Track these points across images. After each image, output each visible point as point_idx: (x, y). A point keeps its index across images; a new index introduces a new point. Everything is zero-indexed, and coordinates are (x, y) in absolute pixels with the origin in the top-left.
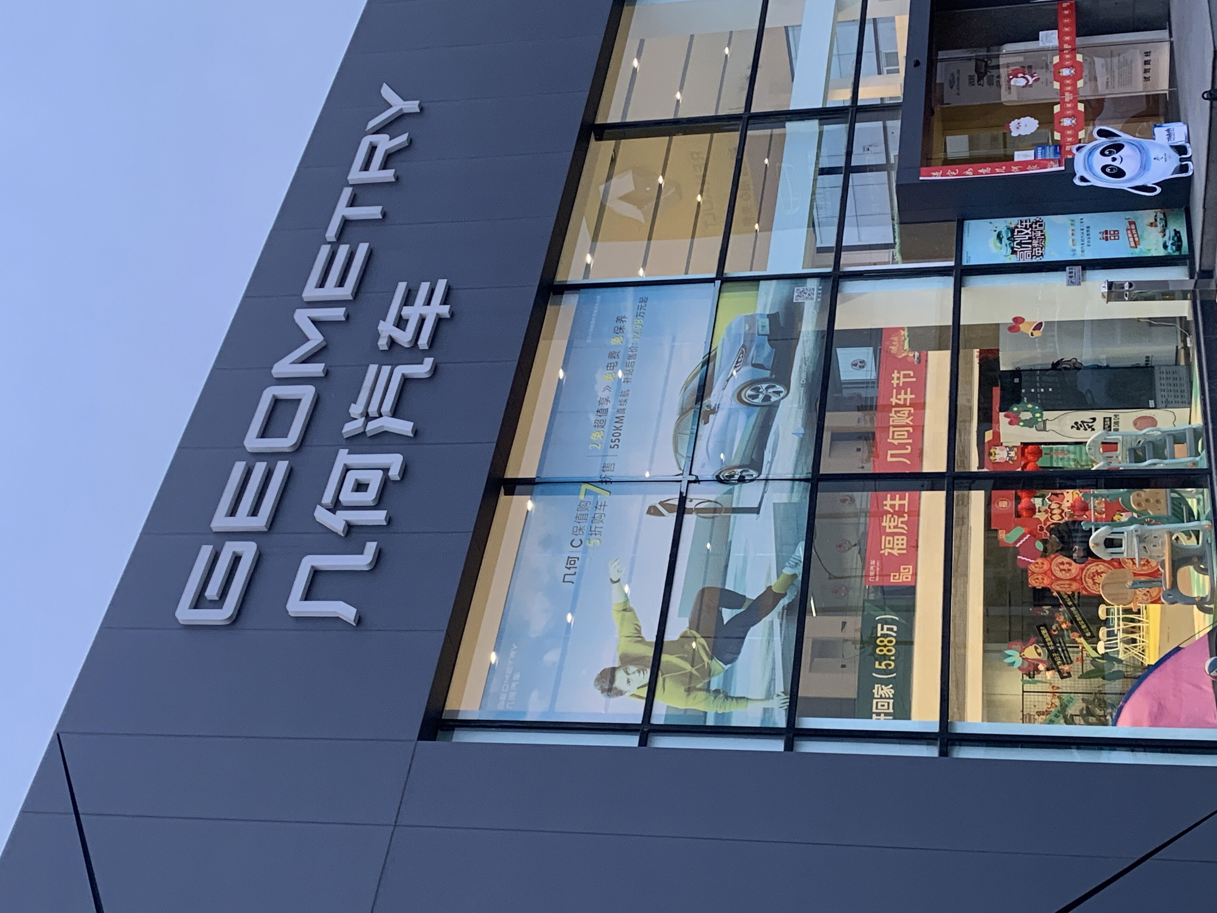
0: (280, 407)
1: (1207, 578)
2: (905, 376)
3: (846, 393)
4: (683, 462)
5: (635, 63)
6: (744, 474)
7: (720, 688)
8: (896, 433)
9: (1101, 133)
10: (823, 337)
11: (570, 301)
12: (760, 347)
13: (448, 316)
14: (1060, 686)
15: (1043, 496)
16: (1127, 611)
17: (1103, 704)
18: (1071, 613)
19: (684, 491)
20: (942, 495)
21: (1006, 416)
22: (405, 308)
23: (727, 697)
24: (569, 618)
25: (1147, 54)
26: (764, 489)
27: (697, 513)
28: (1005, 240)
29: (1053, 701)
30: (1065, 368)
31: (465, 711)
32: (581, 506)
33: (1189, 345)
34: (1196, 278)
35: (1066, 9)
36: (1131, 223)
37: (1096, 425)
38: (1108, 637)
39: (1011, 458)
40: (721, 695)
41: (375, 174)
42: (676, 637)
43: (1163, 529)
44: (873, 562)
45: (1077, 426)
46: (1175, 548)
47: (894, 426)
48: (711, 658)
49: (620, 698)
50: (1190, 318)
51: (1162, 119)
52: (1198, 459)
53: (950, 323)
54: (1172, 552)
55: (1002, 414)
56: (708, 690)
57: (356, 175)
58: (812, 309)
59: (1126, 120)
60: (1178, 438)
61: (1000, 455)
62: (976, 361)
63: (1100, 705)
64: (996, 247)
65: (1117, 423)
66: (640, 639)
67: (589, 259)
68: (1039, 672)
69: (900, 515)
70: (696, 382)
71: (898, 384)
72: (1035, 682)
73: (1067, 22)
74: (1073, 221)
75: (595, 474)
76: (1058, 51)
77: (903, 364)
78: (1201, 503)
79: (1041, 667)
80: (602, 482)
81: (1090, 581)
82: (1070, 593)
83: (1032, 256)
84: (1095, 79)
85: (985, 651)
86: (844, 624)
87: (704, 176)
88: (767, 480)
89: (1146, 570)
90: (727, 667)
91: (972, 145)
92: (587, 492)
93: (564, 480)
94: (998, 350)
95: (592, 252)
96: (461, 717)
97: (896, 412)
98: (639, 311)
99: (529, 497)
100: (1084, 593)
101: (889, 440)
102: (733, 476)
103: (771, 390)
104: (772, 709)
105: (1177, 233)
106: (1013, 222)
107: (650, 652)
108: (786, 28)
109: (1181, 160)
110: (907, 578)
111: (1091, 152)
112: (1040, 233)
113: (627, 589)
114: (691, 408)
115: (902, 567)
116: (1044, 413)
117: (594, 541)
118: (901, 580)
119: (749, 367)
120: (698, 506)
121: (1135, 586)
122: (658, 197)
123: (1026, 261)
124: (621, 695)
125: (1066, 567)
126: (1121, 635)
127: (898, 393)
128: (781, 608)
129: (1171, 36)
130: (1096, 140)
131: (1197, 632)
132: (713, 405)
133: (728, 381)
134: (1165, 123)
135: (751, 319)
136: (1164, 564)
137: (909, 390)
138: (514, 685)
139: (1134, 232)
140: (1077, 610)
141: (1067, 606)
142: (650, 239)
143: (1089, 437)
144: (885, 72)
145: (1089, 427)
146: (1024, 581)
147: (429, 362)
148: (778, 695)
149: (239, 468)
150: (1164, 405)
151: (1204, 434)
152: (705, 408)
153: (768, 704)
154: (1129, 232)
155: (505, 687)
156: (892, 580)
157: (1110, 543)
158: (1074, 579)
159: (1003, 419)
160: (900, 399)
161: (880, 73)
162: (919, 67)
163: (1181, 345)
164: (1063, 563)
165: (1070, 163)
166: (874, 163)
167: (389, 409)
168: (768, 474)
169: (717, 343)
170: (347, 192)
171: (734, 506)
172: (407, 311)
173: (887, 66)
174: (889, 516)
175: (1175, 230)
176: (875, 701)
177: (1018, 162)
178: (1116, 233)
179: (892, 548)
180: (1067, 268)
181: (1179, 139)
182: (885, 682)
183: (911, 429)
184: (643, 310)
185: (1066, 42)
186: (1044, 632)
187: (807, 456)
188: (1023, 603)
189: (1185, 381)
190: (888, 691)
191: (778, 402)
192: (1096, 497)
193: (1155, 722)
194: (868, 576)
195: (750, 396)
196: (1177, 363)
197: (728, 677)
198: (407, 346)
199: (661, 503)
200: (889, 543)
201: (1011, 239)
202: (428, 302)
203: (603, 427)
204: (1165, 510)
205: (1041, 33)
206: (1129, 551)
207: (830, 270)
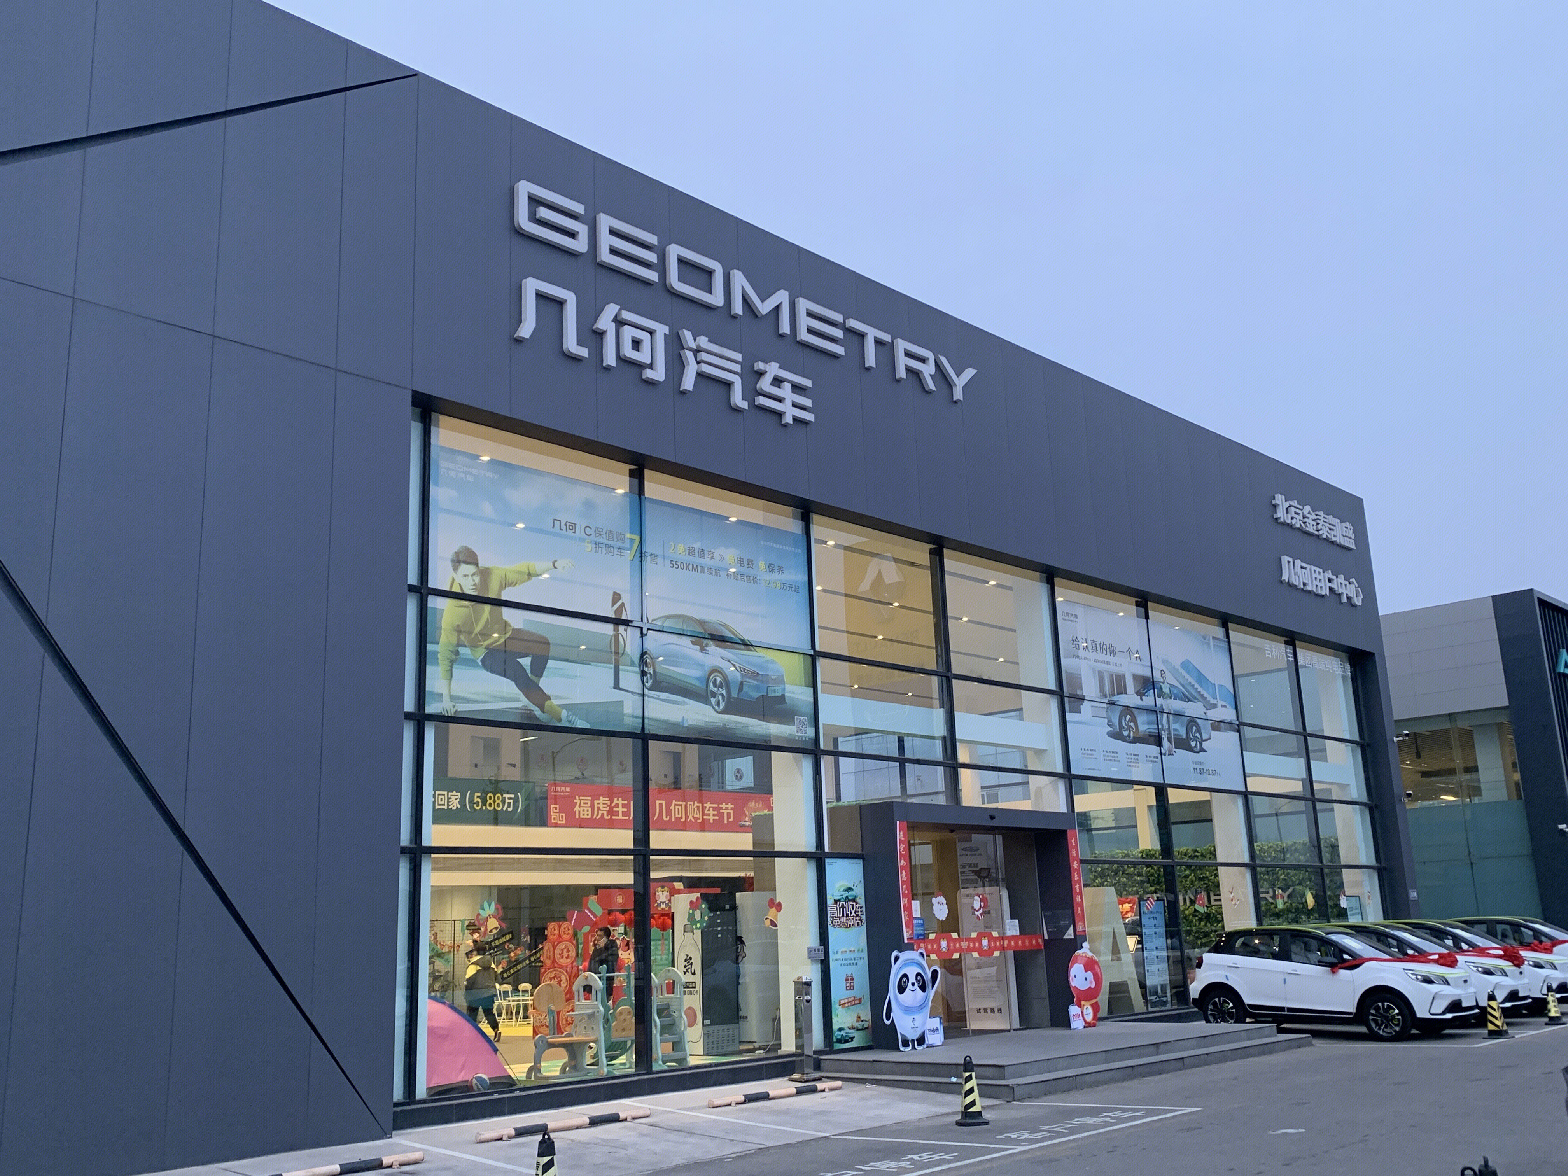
0: (705, 276)
1: (558, 1074)
2: (729, 814)
3: (715, 765)
4: (659, 623)
5: (992, 583)
6: (649, 675)
7: (461, 656)
8: (680, 807)
9: (935, 973)
10: (765, 741)
11: (795, 527)
12: (757, 688)
13: (783, 423)
14: (460, 952)
15: (626, 933)
16: (526, 1007)
17: (444, 989)
18: (524, 960)
19: (634, 624)
20: (630, 845)
21: (698, 898)
22: (790, 385)
23: (452, 662)
24: (521, 526)
25: (1000, 1011)
26: (635, 693)
27: (615, 635)
28: (846, 894)
29: (446, 947)
30: (738, 948)
31: (438, 432)
32: (620, 537)
33: (757, 1052)
34: (814, 1056)
35: (1037, 941)
36: (860, 1000)
37: (689, 975)
38: (504, 992)
39: (659, 905)
40: (454, 657)
41: (902, 363)
42: (505, 618)
43: (600, 1034)
44: (568, 789)
45: (688, 960)
46: (583, 1044)
47: (686, 806)
48: (487, 648)
49: (451, 569)
50: (780, 1052)
51: (946, 1024)
52: (660, 1062)
53: (776, 849)
54: (580, 1043)
55: (699, 895)
56: (459, 645)
57: (902, 345)
58: (789, 732)
59: (945, 995)
60: (678, 1045)
61: (662, 896)
62: (742, 874)
63: (443, 987)
64: (842, 886)
65: (691, 993)
66: (504, 585)
67: (831, 543)
68: (472, 934)
69: (609, 813)
70: (728, 634)
71: (722, 808)
72: (463, 930)
73: (1026, 943)
74: (862, 951)
75: (648, 548)
76: (1002, 935)
77: (739, 813)
78: (622, 1067)
79: (476, 936)
80: (641, 553)
81: (553, 976)
82: (542, 959)
83: (832, 917)
84: (979, 968)
85: (490, 887)
86: (514, 766)
87: (898, 642)
88: (643, 695)
89: (562, 1022)
90: (479, 661)
91: (925, 867)
92: (632, 540)
93: (643, 521)
94: (753, 891)
95: (837, 546)
96: (433, 429)
97: (698, 807)
98: (787, 585)
99: (628, 490)
100: (543, 970)
101: (674, 801)
102: (647, 666)
103: (720, 697)
104: (442, 701)
105: (852, 1039)
106: (861, 901)
107: (492, 595)
108: (1021, 710)
109: (913, 1041)
110: (554, 819)
111: (921, 966)
112: (851, 923)
113: (546, 576)
114: (705, 630)
115: (564, 815)
116: (700, 931)
117: (590, 547)
118: (552, 814)
119: (740, 679)
120: (620, 636)
121: (550, 1012)
122: (880, 602)
123: (829, 912)
124: (454, 570)
125: (565, 954)
126: (505, 1003)
127: (714, 809)
128: (532, 708)
129: (1015, 1030)
130: (929, 969)
131: (511, 1066)
132: (707, 649)
133: (729, 661)
134: (944, 1028)
135: (780, 680)
136: (569, 1037)
137: (717, 818)
138: (462, 475)
139: (853, 1003)
140: (527, 965)
141: (530, 956)
142: (846, 595)
143: (679, 969)
144: (983, 793)
145: (687, 970)
146: (553, 919)
147: (745, 405)
148: (454, 706)
149: (652, 239)
150: (706, 1032)
151: (680, 1068)
152: (705, 641)
153: (446, 698)
154: (853, 999)
155: (459, 468)
156: (552, 806)
157: (588, 989)
158: (554, 961)
159: (695, 896)
160: (709, 810)
161: (982, 788)
162: (989, 819)
163: (757, 1045)
164: (568, 951)
165: (910, 947)
166: (907, 784)
167: (704, 370)
168: (649, 697)
169: (761, 652)
170: (887, 337)
171: (621, 667)
172: (787, 386)
173: (987, 795)
174: (609, 803)
175: (854, 1037)
176: (446, 793)
177: (911, 903)
178: (852, 988)
179: (580, 806)
180: (822, 947)
181: (930, 1039)
182: (462, 801)
183: (683, 820)
184: (788, 588)
185: (1009, 942)
186: (508, 937)
187: (665, 729)
188: (533, 920)
189: (725, 1050)
190: (455, 804)
191: (710, 704)
192: (628, 976)
193: (431, 1031)
194: (555, 785)
195: (715, 680)
196: (741, 1042)
197: (470, 663)
198: (758, 386)
199: (623, 604)
200: (584, 803)
201: (847, 900)
202: (795, 405)
203: (689, 554)
204: (616, 1037)
205: (1017, 921)
206: (581, 1007)
207: (822, 747)
